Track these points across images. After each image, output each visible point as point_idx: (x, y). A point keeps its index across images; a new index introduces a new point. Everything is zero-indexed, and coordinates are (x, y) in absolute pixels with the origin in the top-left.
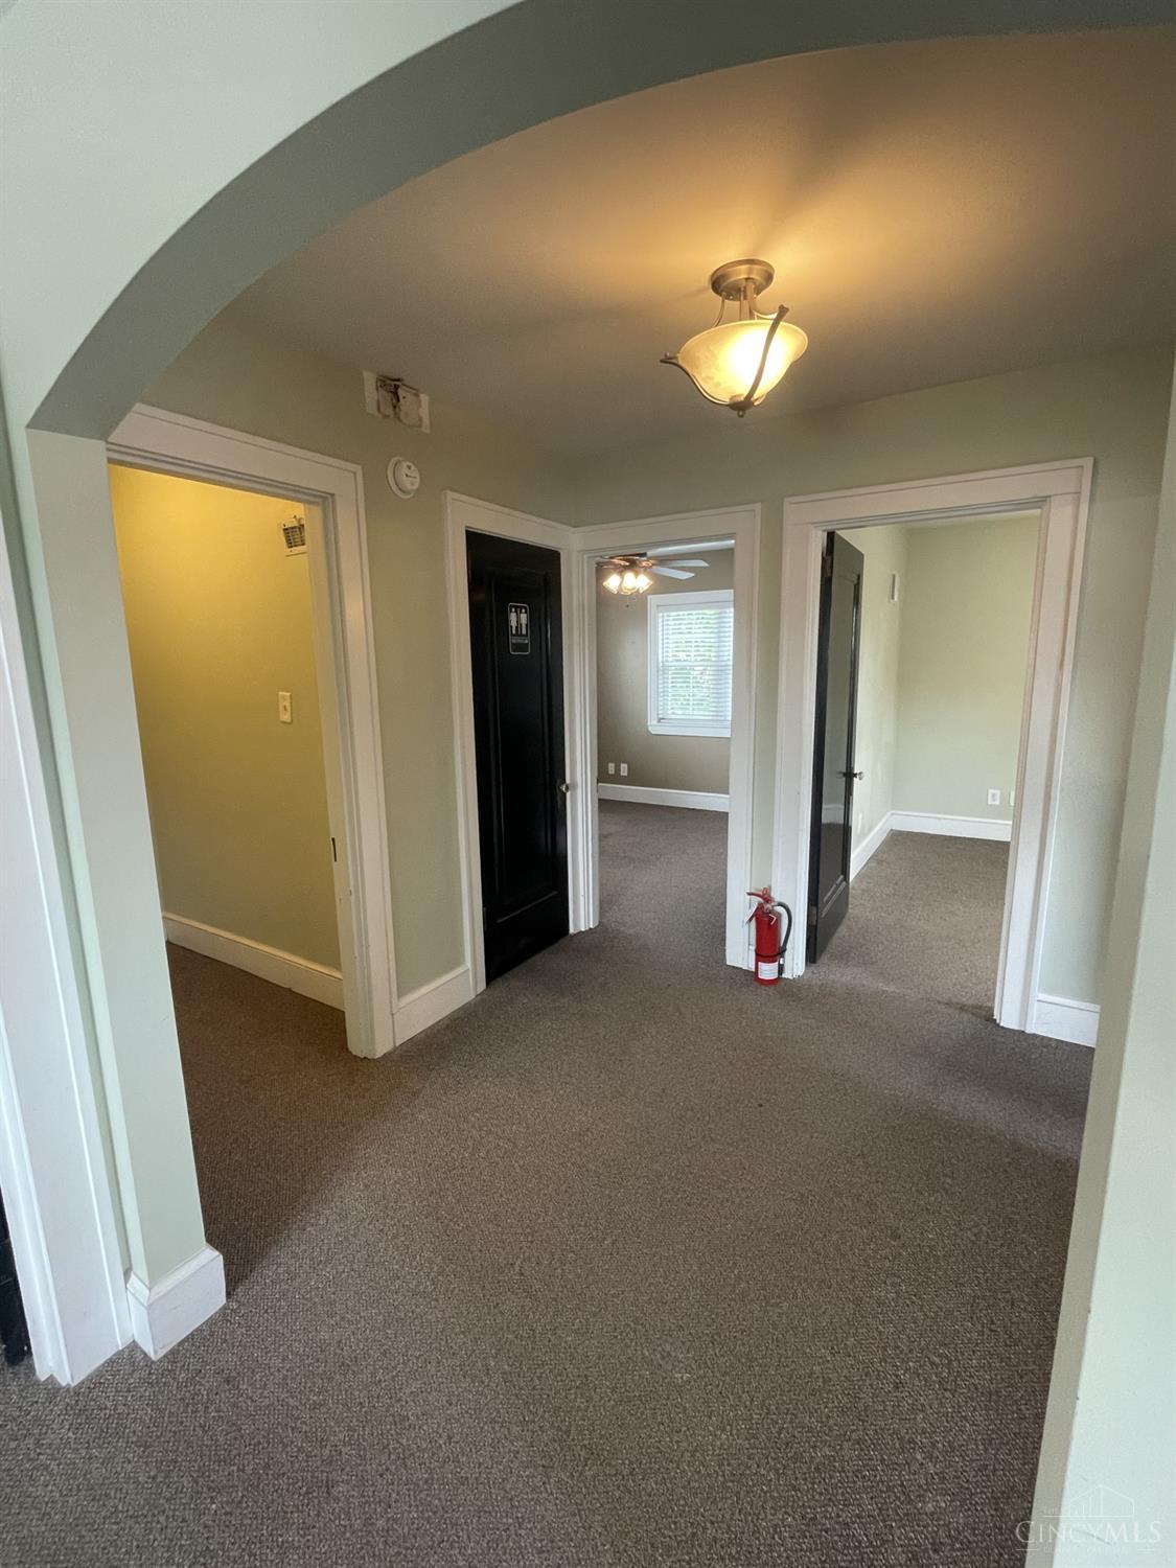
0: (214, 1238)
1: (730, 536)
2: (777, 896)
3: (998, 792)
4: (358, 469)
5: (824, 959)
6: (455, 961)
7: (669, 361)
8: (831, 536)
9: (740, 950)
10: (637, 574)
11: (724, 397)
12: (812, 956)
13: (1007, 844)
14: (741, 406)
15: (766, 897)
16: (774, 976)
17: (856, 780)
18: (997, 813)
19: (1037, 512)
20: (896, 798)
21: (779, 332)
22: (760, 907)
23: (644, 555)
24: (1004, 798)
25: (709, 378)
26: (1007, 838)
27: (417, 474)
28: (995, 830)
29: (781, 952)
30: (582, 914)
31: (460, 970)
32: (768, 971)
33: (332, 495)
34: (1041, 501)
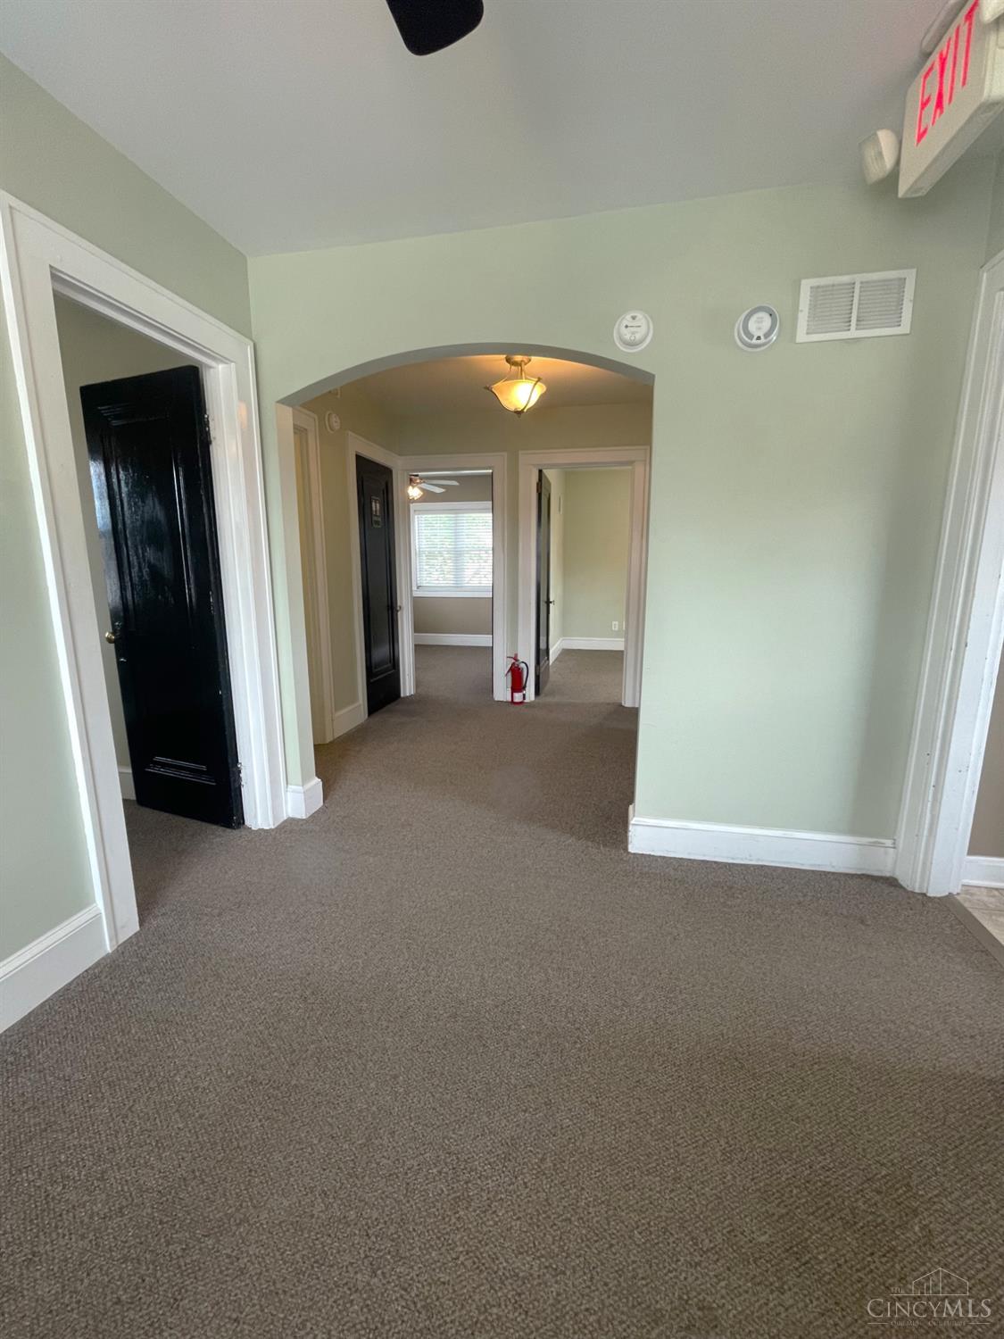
0: (318, 775)
1: (489, 468)
2: (521, 658)
3: (617, 623)
4: (316, 417)
5: (542, 695)
6: (354, 699)
7: (489, 389)
8: (540, 471)
9: (502, 691)
10: (413, 487)
11: (512, 408)
12: (537, 692)
13: (622, 652)
14: (519, 413)
15: (515, 659)
16: (521, 700)
17: (551, 605)
18: (617, 634)
19: (630, 467)
20: (565, 632)
21: (537, 386)
22: (513, 664)
23: (417, 476)
24: (620, 625)
25: (507, 399)
26: (622, 649)
27: (339, 421)
28: (617, 644)
29: (524, 688)
30: (408, 687)
31: (356, 705)
32: (518, 697)
33: (306, 430)
34: (631, 463)
